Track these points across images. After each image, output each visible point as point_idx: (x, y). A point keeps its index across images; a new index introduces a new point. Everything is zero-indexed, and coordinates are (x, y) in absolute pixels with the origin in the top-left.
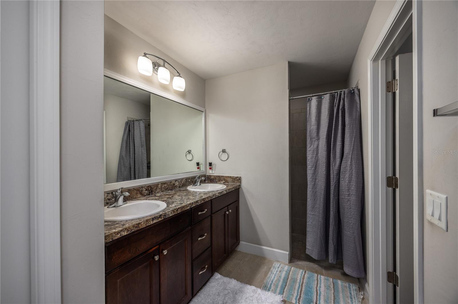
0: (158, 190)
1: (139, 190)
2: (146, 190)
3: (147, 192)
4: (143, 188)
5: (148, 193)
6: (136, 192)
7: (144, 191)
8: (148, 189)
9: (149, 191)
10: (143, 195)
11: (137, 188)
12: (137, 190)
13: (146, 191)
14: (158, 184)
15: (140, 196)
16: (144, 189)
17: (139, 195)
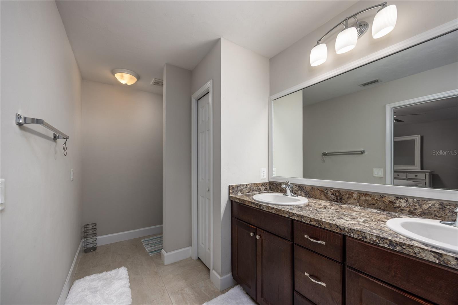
0: (352, 201)
1: (323, 192)
2: (332, 194)
3: (334, 197)
4: (328, 191)
5: (335, 199)
6: (319, 193)
7: (330, 195)
8: (335, 194)
9: (337, 197)
10: (328, 199)
11: (321, 189)
12: (321, 191)
13: (332, 196)
14: (353, 193)
15: (325, 198)
16: (330, 193)
17: (323, 197)
